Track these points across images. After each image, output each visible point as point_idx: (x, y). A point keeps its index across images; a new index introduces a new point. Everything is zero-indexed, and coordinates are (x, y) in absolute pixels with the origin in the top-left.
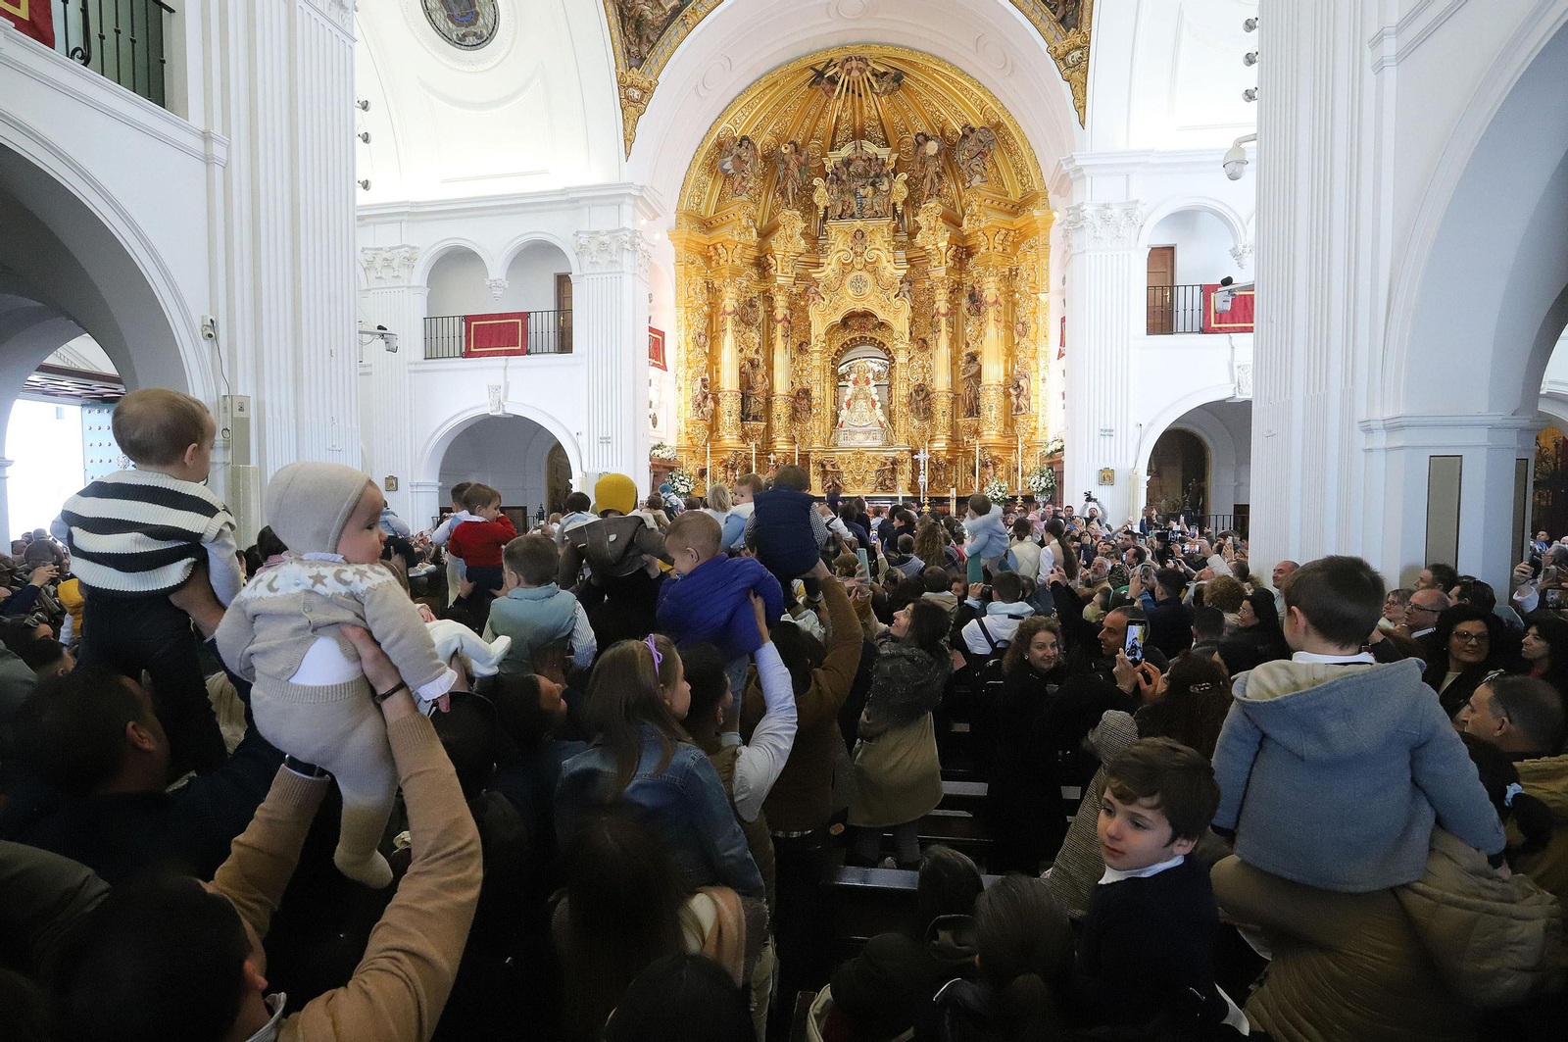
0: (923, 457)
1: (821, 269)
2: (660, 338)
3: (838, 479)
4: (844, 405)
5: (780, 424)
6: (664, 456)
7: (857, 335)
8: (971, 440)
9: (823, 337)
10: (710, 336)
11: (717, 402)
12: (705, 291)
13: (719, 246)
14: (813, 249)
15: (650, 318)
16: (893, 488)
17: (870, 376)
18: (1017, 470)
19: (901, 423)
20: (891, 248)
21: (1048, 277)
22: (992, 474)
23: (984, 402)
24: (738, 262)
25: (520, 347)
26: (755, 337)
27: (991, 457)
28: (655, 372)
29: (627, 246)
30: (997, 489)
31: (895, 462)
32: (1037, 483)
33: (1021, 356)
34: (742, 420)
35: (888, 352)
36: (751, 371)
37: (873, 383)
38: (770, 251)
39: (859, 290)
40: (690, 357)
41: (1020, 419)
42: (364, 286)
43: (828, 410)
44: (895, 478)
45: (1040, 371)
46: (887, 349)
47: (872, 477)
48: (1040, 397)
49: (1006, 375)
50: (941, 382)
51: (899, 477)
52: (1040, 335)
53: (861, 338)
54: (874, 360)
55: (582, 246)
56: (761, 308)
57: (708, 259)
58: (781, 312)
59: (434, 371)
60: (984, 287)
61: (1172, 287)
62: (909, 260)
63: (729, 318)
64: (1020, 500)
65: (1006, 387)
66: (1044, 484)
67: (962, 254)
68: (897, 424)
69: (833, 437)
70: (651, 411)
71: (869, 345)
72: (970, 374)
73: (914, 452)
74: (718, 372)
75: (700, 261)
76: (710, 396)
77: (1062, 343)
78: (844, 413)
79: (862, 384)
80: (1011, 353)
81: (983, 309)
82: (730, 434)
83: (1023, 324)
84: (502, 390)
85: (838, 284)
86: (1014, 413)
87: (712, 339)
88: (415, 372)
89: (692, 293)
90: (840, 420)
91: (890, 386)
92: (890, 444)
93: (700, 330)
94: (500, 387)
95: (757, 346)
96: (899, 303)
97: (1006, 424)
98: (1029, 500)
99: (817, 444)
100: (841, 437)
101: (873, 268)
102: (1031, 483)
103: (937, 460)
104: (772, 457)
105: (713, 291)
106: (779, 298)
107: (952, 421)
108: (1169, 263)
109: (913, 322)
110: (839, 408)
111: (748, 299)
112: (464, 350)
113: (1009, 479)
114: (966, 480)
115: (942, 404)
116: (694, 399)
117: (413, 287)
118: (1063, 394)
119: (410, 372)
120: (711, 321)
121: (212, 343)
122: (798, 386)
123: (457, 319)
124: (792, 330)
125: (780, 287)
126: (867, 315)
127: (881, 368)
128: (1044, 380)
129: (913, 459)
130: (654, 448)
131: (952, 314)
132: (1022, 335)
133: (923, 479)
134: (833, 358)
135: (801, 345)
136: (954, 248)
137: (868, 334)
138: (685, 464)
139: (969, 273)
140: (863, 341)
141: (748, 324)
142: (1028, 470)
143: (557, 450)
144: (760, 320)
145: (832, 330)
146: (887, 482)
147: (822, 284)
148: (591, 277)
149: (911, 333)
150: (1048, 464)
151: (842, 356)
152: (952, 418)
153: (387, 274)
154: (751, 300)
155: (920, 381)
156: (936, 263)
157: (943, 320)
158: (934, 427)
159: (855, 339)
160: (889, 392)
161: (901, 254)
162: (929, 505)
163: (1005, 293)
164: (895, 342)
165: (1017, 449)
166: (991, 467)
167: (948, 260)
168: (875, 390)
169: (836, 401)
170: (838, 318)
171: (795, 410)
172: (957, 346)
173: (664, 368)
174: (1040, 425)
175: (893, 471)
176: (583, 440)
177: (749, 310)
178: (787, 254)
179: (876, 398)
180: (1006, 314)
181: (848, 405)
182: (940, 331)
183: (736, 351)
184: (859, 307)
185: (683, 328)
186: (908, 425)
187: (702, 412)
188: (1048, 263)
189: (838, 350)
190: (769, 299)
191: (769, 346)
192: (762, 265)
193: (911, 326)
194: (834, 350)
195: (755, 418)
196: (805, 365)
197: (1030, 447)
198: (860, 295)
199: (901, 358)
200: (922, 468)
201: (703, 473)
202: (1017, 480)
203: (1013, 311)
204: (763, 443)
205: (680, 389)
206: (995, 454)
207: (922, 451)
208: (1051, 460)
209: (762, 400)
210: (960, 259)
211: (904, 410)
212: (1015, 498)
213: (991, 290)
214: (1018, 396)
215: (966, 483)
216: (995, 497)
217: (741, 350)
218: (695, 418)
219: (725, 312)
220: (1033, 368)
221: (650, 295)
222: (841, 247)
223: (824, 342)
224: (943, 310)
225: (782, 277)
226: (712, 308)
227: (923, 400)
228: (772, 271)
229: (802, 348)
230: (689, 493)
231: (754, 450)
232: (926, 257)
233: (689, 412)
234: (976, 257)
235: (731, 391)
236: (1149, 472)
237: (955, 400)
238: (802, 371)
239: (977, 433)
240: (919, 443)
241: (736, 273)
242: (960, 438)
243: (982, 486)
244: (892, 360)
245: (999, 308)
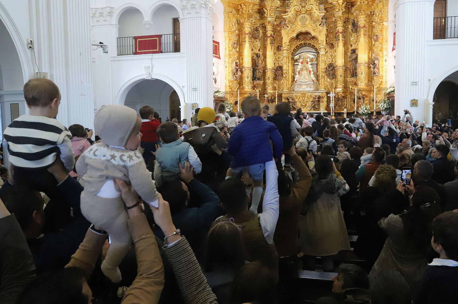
0: (332, 95)
1: (287, 14)
2: (217, 45)
3: (295, 105)
4: (297, 73)
5: (269, 82)
6: (219, 96)
7: (302, 42)
8: (353, 88)
9: (288, 44)
10: (239, 44)
11: (242, 72)
12: (237, 25)
13: (242, 4)
14: (283, 5)
15: (213, 36)
16: (318, 109)
17: (309, 60)
18: (373, 100)
19: (322, 81)
20: (318, 4)
21: (388, 15)
22: (362, 102)
23: (359, 71)
24: (251, 11)
25: (158, 50)
26: (258, 44)
27: (362, 95)
28: (215, 60)
29: (203, 6)
30: (364, 109)
31: (319, 97)
32: (383, 106)
33: (376, 50)
34: (253, 80)
35: (316, 49)
36: (257, 59)
37: (310, 63)
38: (265, 6)
39: (303, 23)
40: (231, 53)
41: (375, 78)
42: (92, 25)
43: (290, 75)
44: (319, 104)
45: (384, 57)
46: (316, 48)
47: (309, 104)
48: (384, 68)
49: (369, 59)
50: (340, 62)
51: (321, 104)
52: (384, 41)
53: (304, 43)
54: (310, 53)
55: (184, 6)
56: (261, 31)
57: (238, 10)
58: (269, 33)
59: (121, 60)
60: (359, 20)
61: (445, 18)
62: (325, 9)
63: (247, 36)
64: (375, 114)
65: (369, 64)
66: (385, 106)
67: (349, 5)
68: (320, 81)
69: (292, 87)
70: (214, 77)
71: (308, 46)
72: (352, 58)
73: (328, 93)
74: (242, 59)
75: (234, 12)
76: (239, 70)
77: (394, 44)
78: (297, 77)
79: (305, 63)
80: (371, 49)
81: (358, 30)
82: (248, 86)
83: (377, 36)
84: (150, 68)
85: (295, 19)
86: (372, 75)
87: (240, 45)
88: (113, 61)
89: (231, 25)
90: (295, 79)
91: (317, 64)
92: (318, 90)
93: (234, 41)
94: (149, 67)
95: (259, 48)
96: (321, 28)
97: (369, 81)
98: (379, 113)
99: (285, 90)
100: (296, 87)
101: (309, 13)
102: (380, 106)
103: (338, 96)
104: (266, 96)
105: (240, 25)
106: (269, 27)
107: (345, 79)
108: (444, 7)
109: (327, 36)
110: (295, 74)
111: (255, 27)
112: (134, 51)
113: (370, 104)
114: (351, 105)
115: (340, 72)
116: (232, 71)
117: (112, 25)
118: (395, 67)
119: (111, 61)
120: (239, 37)
121: (31, 50)
122: (277, 65)
123: (131, 38)
124: (274, 41)
125: (269, 22)
126: (307, 33)
127: (313, 57)
128: (386, 60)
129: (327, 96)
130: (215, 93)
131: (345, 32)
132: (376, 41)
133: (332, 105)
134: (292, 53)
135: (278, 47)
136: (346, 3)
137: (307, 42)
138: (228, 99)
139: (352, 14)
140: (305, 45)
141: (255, 38)
142: (379, 100)
143: (174, 93)
144: (260, 36)
145: (292, 40)
146: (316, 106)
147: (287, 20)
148: (187, 19)
149: (326, 41)
150: (387, 97)
151: (296, 52)
152: (345, 78)
153: (102, 19)
154: (256, 28)
155: (330, 62)
156: (337, 10)
157: (341, 35)
158: (337, 82)
159: (302, 44)
160: (317, 67)
161: (322, 7)
162: (334, 116)
163: (369, 22)
164: (319, 45)
165: (374, 91)
166: (362, 99)
167: (343, 8)
168: (310, 66)
169: (294, 71)
170: (294, 35)
171: (276, 75)
172: (347, 47)
173: (219, 58)
174: (384, 81)
175: (319, 101)
176: (185, 90)
177: (256, 32)
178: (272, 7)
179: (311, 70)
180: (369, 31)
181: (299, 73)
182: (339, 40)
183: (250, 50)
184: (304, 30)
185: (227, 41)
186: (325, 81)
187: (236, 77)
188: (388, 9)
189: (295, 49)
190: (264, 28)
191: (265, 48)
192: (261, 12)
193: (327, 38)
194: (292, 49)
195: (259, 79)
196: (280, 56)
197: (379, 90)
198: (304, 25)
199: (322, 52)
200: (331, 100)
201: (236, 103)
202: (373, 105)
203: (372, 30)
204: (262, 90)
205: (226, 67)
206: (364, 93)
207: (331, 93)
208: (389, 96)
209: (261, 71)
210: (348, 8)
211: (324, 75)
212: (372, 113)
213: (362, 21)
214: (374, 68)
215: (351, 106)
216: (364, 112)
217: (252, 50)
218: (233, 79)
219: (245, 33)
220: (381, 55)
221: (213, 27)
222: (296, 4)
223: (288, 45)
224: (341, 31)
225: (270, 17)
226: (240, 32)
227: (332, 70)
228: (265, 15)
229: (279, 48)
230: (230, 111)
231: (258, 93)
232: (333, 7)
233: (230, 77)
234: (355, 7)
235: (248, 68)
236: (434, 100)
237: (346, 70)
238: (279, 58)
239: (356, 84)
240: (330, 89)
241: (250, 16)
242: (348, 87)
243: (358, 108)
244: (318, 53)
245: (366, 29)
